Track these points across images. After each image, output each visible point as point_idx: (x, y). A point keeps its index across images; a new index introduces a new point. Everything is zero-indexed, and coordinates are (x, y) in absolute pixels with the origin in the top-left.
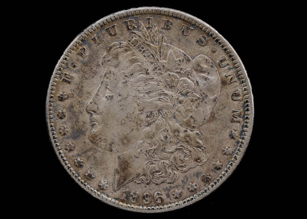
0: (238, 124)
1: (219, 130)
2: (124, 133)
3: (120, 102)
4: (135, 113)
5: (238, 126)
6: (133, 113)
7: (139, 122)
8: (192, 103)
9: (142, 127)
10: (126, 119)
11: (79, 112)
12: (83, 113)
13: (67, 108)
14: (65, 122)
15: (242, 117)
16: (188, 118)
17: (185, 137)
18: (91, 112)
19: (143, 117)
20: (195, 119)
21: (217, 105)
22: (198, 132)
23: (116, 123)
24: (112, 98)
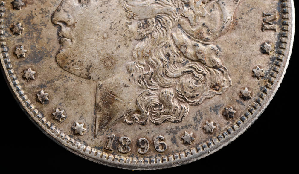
0: (272, 33)
1: (245, 43)
2: (107, 51)
3: (100, 8)
4: (122, 22)
5: (272, 36)
6: (119, 22)
8: (203, 6)
9: (132, 42)
10: (108, 31)
11: (42, 24)
12: (47, 26)
13: (25, 19)
14: (22, 38)
15: (277, 22)
16: (199, 27)
17: (195, 54)
18: (58, 23)
20: (210, 28)
21: (240, 6)
22: (214, 46)
23: (95, 37)
24: (88, 3)
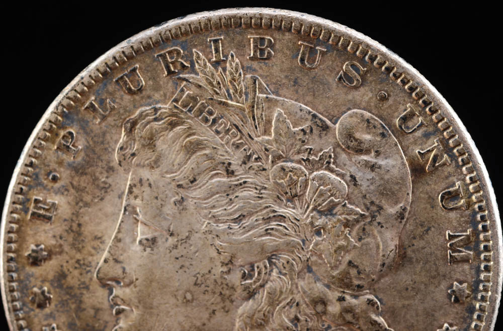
0: (466, 267)
1: (422, 287)
2: (195, 322)
3: (175, 250)
4: (213, 271)
5: (467, 272)
6: (210, 272)
7: (227, 292)
8: (347, 231)
9: (234, 303)
10: (193, 288)
11: (82, 286)
12: (91, 287)
13: (52, 280)
14: (51, 313)
15: (472, 246)
16: (343, 266)
17: (341, 313)
18: (109, 282)
19: (235, 278)
20: (361, 267)
21: (408, 226)
22: (372, 297)
23: (173, 301)
24: (153, 244)
